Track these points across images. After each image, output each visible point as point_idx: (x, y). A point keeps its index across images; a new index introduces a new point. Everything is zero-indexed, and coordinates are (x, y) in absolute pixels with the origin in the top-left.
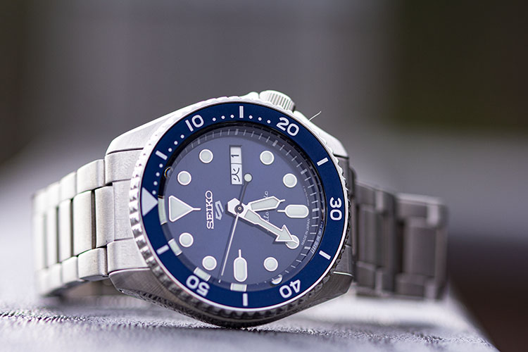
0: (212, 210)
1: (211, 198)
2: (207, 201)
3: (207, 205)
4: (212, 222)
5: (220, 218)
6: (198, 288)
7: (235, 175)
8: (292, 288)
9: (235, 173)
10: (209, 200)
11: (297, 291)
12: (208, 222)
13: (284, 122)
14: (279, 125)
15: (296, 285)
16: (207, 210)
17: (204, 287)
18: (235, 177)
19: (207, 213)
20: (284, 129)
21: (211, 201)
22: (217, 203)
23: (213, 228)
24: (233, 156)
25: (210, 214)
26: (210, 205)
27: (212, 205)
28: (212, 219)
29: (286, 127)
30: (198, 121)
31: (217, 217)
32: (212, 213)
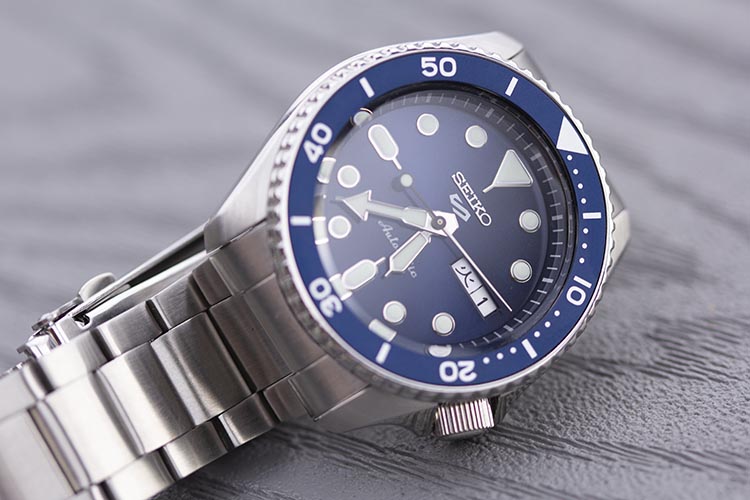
0: (469, 201)
1: (480, 218)
2: (483, 209)
3: (479, 203)
4: (459, 185)
5: (452, 197)
6: (437, 63)
7: (467, 275)
8: (317, 144)
9: (469, 277)
10: (481, 212)
11: (308, 146)
12: (464, 180)
13: (468, 374)
14: (470, 365)
15: (313, 152)
16: (475, 197)
17: (430, 69)
18: (465, 272)
19: (472, 193)
20: (461, 364)
21: (477, 213)
22: (468, 215)
23: (454, 176)
24: (485, 299)
25: (469, 194)
26: (476, 206)
27: (473, 207)
28: (461, 189)
29: (460, 369)
30: (577, 296)
31: (456, 196)
32: (466, 197)
